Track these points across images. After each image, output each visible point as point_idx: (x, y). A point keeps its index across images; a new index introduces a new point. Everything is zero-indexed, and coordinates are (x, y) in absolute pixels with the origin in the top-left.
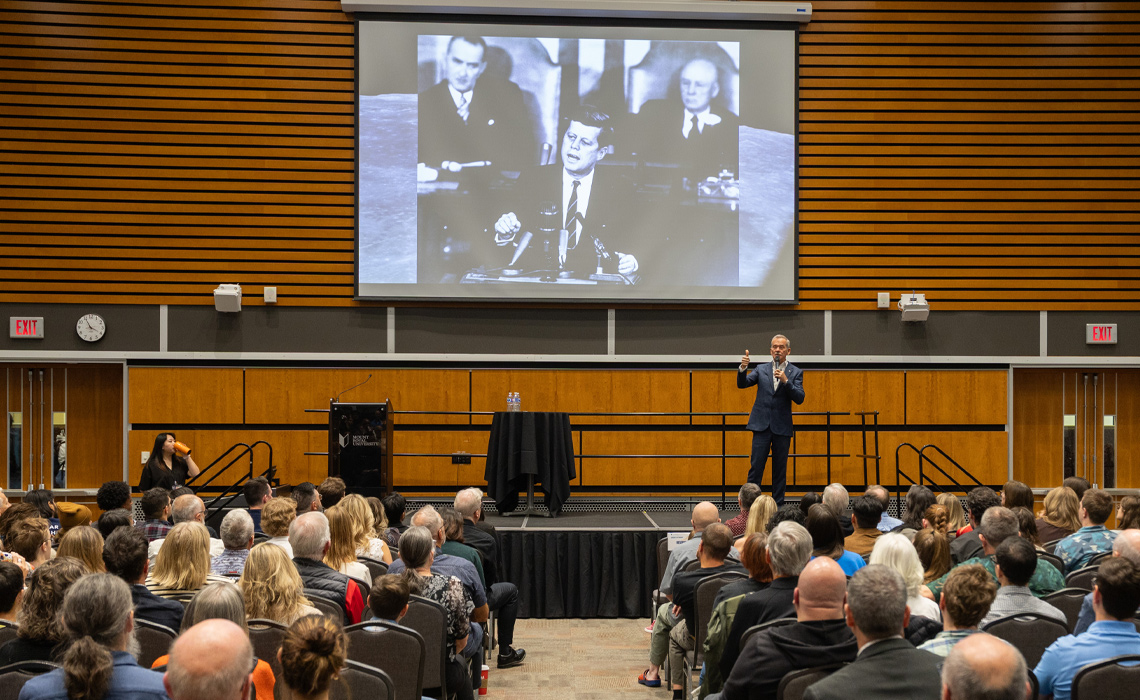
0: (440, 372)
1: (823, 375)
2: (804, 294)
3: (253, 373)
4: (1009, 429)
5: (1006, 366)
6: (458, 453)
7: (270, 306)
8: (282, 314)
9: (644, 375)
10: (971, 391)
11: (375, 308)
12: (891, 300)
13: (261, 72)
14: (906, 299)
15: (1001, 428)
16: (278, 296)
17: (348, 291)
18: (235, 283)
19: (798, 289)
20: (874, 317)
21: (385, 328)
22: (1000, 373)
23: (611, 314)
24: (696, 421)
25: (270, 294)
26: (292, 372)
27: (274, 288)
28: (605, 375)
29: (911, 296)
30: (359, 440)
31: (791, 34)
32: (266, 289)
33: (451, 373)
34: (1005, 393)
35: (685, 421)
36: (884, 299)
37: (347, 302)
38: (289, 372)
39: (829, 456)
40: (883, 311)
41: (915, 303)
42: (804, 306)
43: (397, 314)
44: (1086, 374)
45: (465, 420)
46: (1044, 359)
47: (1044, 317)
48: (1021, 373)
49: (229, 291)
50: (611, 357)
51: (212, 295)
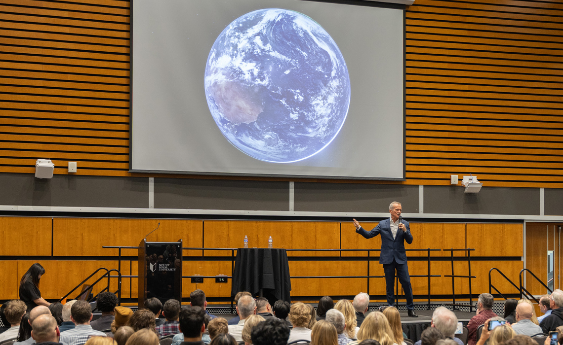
0: (184, 222)
1: (419, 226)
2: (408, 175)
3: (59, 221)
4: (524, 259)
5: (522, 221)
6: (195, 275)
7: (72, 175)
8: (78, 180)
9: (312, 224)
10: (502, 237)
11: (142, 177)
12: (459, 180)
13: (66, 14)
14: (466, 180)
15: (519, 258)
16: (78, 168)
17: (124, 166)
18: (47, 159)
19: (405, 171)
20: (448, 189)
21: (148, 191)
22: (519, 225)
23: (292, 185)
24: (344, 254)
25: (73, 167)
26: (86, 221)
27: (75, 163)
28: (288, 224)
29: (470, 177)
30: (164, 267)
31: (402, 11)
32: (70, 163)
33: (191, 222)
34: (522, 237)
35: (337, 254)
36: (454, 179)
37: (123, 174)
38: (84, 221)
39: (429, 276)
40: (454, 186)
41: (471, 182)
42: (408, 182)
43: (155, 182)
44: (559, 226)
45: (199, 253)
46: (542, 217)
47: (542, 192)
48: (531, 225)
49: (45, 164)
50: (291, 213)
51: (34, 166)
